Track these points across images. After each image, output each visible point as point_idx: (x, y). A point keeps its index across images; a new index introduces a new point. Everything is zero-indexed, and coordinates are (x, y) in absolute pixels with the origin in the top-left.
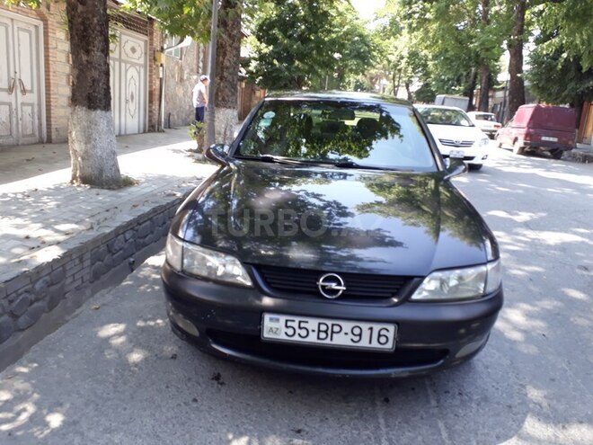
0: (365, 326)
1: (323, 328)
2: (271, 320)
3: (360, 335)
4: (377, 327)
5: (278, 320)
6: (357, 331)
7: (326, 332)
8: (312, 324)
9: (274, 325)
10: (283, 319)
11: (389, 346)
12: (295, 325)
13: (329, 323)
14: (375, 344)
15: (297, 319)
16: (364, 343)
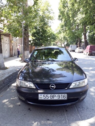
0: (60, 95)
1: (52, 96)
2: (40, 95)
3: (60, 97)
4: (63, 95)
5: (42, 95)
6: (59, 96)
7: (52, 97)
8: (49, 95)
9: (41, 96)
10: (43, 95)
11: (66, 98)
12: (46, 96)
13: (53, 95)
14: (63, 99)
15: (46, 95)
16: (61, 98)
